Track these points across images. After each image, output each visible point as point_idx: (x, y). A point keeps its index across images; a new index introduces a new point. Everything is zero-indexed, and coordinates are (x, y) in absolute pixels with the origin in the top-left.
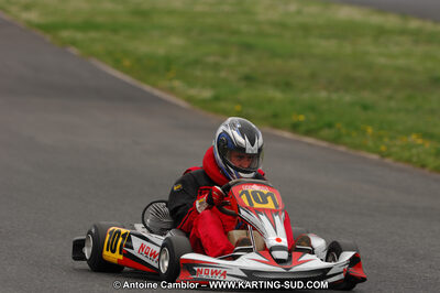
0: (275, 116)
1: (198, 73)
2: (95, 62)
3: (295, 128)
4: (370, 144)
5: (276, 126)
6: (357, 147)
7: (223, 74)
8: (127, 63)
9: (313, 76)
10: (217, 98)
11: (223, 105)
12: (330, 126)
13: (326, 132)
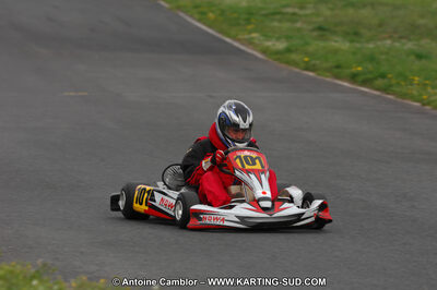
0: (338, 67)
1: (276, 24)
2: (181, 14)
3: (353, 78)
4: (415, 93)
5: (337, 77)
6: (404, 96)
7: (299, 25)
8: (211, 15)
9: (380, 25)
10: (288, 50)
11: (294, 56)
12: (383, 76)
13: (379, 82)
